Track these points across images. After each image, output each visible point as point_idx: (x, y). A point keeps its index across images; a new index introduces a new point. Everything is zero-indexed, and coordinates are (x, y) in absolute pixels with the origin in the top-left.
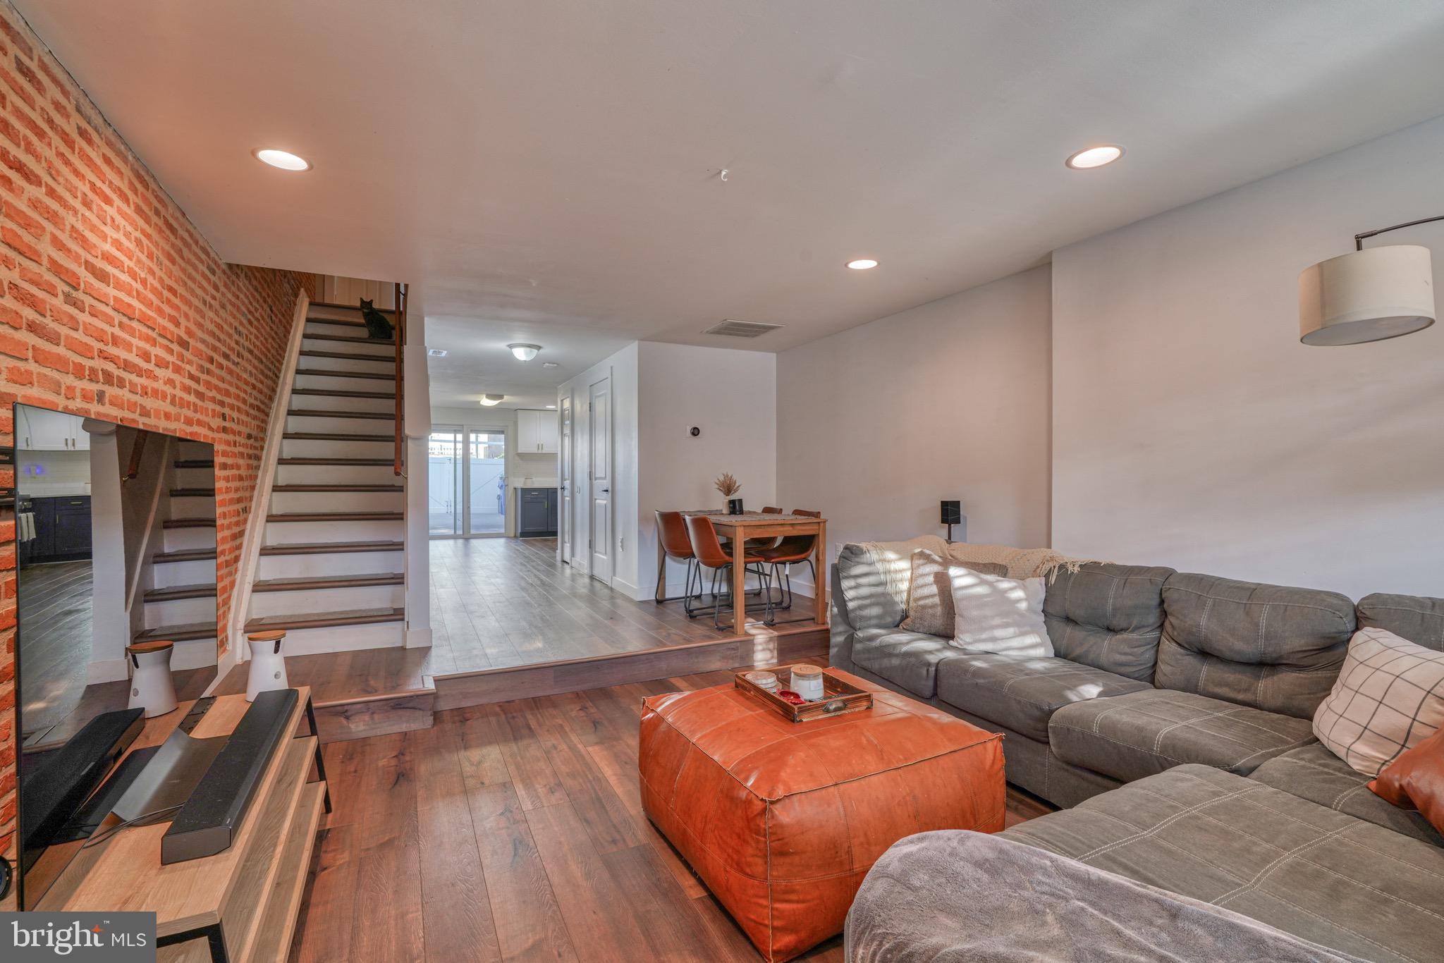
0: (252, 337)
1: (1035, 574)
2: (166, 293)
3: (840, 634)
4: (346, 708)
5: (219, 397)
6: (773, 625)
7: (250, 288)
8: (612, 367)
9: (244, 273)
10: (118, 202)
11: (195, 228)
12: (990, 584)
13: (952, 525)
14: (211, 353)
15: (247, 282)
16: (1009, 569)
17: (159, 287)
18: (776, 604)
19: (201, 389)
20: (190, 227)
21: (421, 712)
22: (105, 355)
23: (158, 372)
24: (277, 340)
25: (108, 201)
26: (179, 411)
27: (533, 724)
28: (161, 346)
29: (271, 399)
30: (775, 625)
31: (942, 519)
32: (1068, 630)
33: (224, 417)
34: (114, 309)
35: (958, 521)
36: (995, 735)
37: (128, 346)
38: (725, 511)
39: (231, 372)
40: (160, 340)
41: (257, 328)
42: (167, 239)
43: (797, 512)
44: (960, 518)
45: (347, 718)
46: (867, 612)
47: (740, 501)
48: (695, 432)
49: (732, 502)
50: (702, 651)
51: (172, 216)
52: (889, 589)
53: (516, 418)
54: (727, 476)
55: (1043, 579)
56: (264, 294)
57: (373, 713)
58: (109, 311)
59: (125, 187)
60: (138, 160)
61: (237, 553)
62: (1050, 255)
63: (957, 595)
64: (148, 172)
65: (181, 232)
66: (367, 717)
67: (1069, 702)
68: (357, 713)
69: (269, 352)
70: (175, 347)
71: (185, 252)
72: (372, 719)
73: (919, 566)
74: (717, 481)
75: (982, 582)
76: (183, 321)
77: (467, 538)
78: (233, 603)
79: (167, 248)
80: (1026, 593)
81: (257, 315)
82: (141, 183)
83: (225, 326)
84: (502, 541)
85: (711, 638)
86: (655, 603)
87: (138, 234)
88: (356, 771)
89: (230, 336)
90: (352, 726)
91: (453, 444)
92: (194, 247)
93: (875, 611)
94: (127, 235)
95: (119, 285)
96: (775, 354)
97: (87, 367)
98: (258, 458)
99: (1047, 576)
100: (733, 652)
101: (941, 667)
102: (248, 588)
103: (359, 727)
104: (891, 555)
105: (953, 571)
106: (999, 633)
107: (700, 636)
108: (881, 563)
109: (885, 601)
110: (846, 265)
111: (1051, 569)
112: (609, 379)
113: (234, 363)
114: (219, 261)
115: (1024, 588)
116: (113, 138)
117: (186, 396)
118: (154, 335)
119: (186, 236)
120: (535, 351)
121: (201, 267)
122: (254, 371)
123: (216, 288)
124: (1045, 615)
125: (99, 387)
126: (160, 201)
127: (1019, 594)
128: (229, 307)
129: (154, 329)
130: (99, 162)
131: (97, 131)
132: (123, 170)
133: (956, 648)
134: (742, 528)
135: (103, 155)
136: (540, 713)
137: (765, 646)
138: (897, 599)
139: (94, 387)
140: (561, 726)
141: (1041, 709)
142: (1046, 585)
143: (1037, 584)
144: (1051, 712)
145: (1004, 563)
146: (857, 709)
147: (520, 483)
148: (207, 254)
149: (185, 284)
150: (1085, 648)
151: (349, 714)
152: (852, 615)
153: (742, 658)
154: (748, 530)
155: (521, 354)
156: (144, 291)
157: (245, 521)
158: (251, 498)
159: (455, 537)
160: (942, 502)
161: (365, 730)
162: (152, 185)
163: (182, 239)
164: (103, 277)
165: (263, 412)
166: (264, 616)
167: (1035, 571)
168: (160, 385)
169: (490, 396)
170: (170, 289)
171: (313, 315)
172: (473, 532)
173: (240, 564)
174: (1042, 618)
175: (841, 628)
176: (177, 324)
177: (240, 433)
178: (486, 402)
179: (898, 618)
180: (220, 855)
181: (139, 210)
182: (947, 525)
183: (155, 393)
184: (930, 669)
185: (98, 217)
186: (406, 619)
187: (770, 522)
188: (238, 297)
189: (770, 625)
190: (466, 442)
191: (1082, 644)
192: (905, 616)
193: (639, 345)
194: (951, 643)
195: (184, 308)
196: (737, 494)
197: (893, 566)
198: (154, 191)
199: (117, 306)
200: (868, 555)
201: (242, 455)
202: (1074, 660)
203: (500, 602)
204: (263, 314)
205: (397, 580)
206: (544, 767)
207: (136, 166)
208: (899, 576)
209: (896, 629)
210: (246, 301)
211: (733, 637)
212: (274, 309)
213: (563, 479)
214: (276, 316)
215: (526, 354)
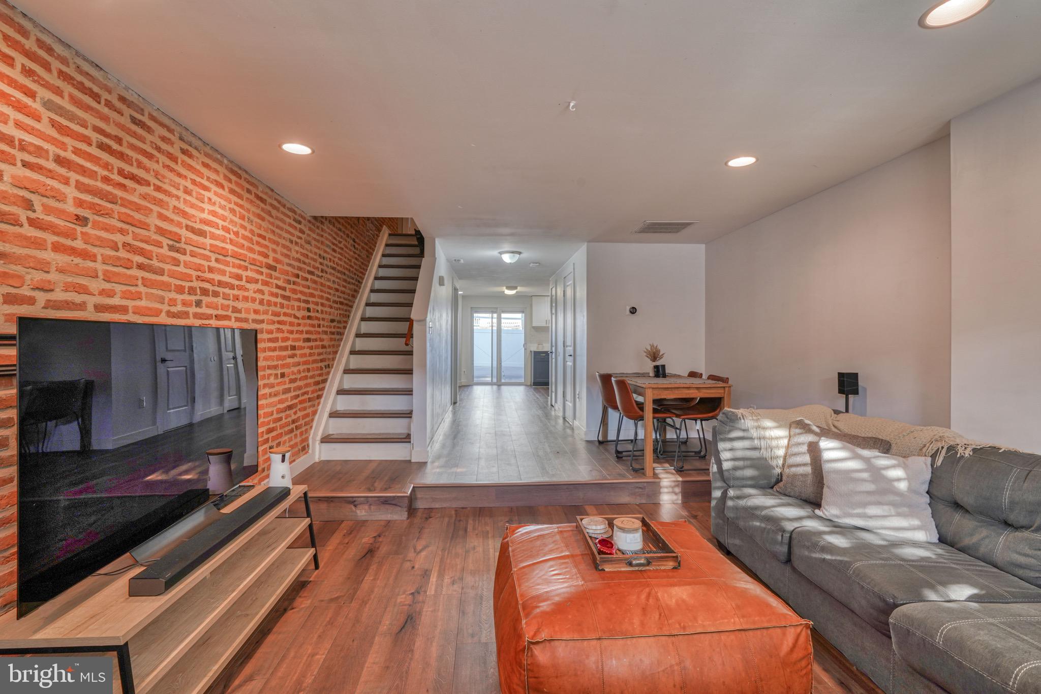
0: (336, 260)
1: (920, 452)
2: (255, 238)
3: (718, 488)
4: (354, 499)
5: (303, 298)
6: (681, 471)
7: (335, 229)
8: (574, 264)
9: (328, 221)
10: (214, 188)
11: (282, 197)
12: (866, 460)
13: (850, 396)
14: (296, 272)
15: (331, 227)
16: (893, 445)
17: (250, 235)
18: (695, 452)
19: (287, 293)
20: (278, 197)
21: (400, 508)
22: (202, 279)
23: (248, 286)
24: (360, 259)
25: (207, 189)
26: (267, 308)
27: (470, 528)
28: (251, 270)
29: (354, 297)
30: (683, 471)
31: (839, 389)
32: (957, 517)
33: (309, 310)
34: (211, 251)
35: (856, 392)
36: (803, 622)
37: (223, 273)
38: (652, 374)
39: (315, 282)
40: (250, 266)
41: (340, 253)
42: (258, 207)
43: (711, 377)
44: (858, 389)
45: (355, 506)
46: (739, 473)
47: (663, 366)
48: (633, 311)
49: (656, 367)
50: (612, 487)
51: (262, 192)
52: (765, 453)
53: (532, 301)
54: (653, 346)
55: (929, 459)
56: (347, 232)
57: (371, 505)
58: (207, 253)
59: (220, 179)
60: (231, 162)
61: (320, 393)
62: (948, 125)
63: (826, 467)
64: (240, 168)
65: (269, 200)
66: (366, 507)
67: (922, 600)
68: (361, 504)
69: (353, 267)
70: (264, 270)
71: (274, 212)
72: (370, 508)
73: (795, 435)
74: (645, 350)
75: (856, 457)
76: (271, 254)
77: (499, 384)
78: (314, 424)
79: (258, 211)
80: (907, 473)
81: (341, 245)
82: (235, 175)
83: (310, 255)
84: (522, 388)
85: (624, 477)
86: (597, 444)
87: (232, 206)
88: (347, 543)
89: (315, 260)
90: (358, 512)
91: (490, 319)
92: (282, 209)
93: (749, 473)
94: (223, 207)
95: (214, 237)
96: (703, 246)
97: (187, 287)
98: (342, 334)
99: (934, 456)
100: (641, 490)
101: (794, 536)
102: (326, 415)
103: (362, 513)
104: (768, 423)
105: (824, 444)
106: (872, 510)
107: (619, 474)
108: (755, 429)
109: (762, 465)
110: (726, 164)
111: (939, 449)
112: (572, 274)
113: (318, 276)
114: (305, 216)
115: (905, 467)
116: (210, 152)
117: (273, 299)
118: (246, 264)
119: (275, 203)
120: (517, 256)
121: (288, 220)
122: (337, 280)
123: (302, 231)
124: (930, 497)
125: (198, 297)
126: (252, 184)
127: (898, 473)
128: (313, 242)
129: (245, 261)
130: (199, 167)
131: (196, 148)
132: (219, 169)
133: (820, 518)
134: (651, 390)
135: (203, 163)
136: (479, 520)
137: (671, 490)
138: (774, 463)
139: (193, 298)
140: (488, 532)
141: (884, 601)
142: (932, 466)
143: (922, 466)
144: (896, 606)
145: (888, 439)
146: (663, 568)
147: (534, 348)
148: (294, 212)
149: (273, 232)
150: (975, 539)
151: (356, 503)
152: (726, 474)
153: (649, 496)
154: (656, 392)
155: (507, 258)
156: (236, 239)
157: (328, 373)
158: (334, 359)
159: (491, 384)
160: (839, 373)
161: (365, 515)
162: (244, 175)
163: (271, 205)
164: (202, 233)
165: (347, 305)
166: (334, 433)
167: (921, 450)
168: (250, 294)
169: (509, 288)
170: (260, 236)
171: (391, 242)
172: (503, 381)
173: (322, 400)
174: (927, 499)
175: (719, 484)
176: (266, 256)
177: (323, 319)
178: (508, 292)
179: (774, 480)
180: (158, 597)
181: (232, 191)
182: (845, 396)
183: (246, 299)
184: (784, 535)
185: (197, 199)
186: (412, 442)
187: (676, 386)
188: (322, 236)
189: (680, 471)
190: (499, 319)
191: (972, 535)
192: (779, 479)
193: (587, 246)
194: (817, 512)
195: (271, 246)
196: (661, 360)
197: (768, 433)
198: (245, 179)
199: (213, 249)
200: (743, 421)
201: (325, 333)
202: (962, 550)
203: (490, 433)
204: (347, 244)
205: (408, 415)
206: (458, 563)
207: (230, 166)
208: (774, 443)
209: (770, 491)
210: (330, 238)
211: (644, 478)
212: (356, 240)
213: (552, 346)
214: (359, 244)
215: (510, 258)
